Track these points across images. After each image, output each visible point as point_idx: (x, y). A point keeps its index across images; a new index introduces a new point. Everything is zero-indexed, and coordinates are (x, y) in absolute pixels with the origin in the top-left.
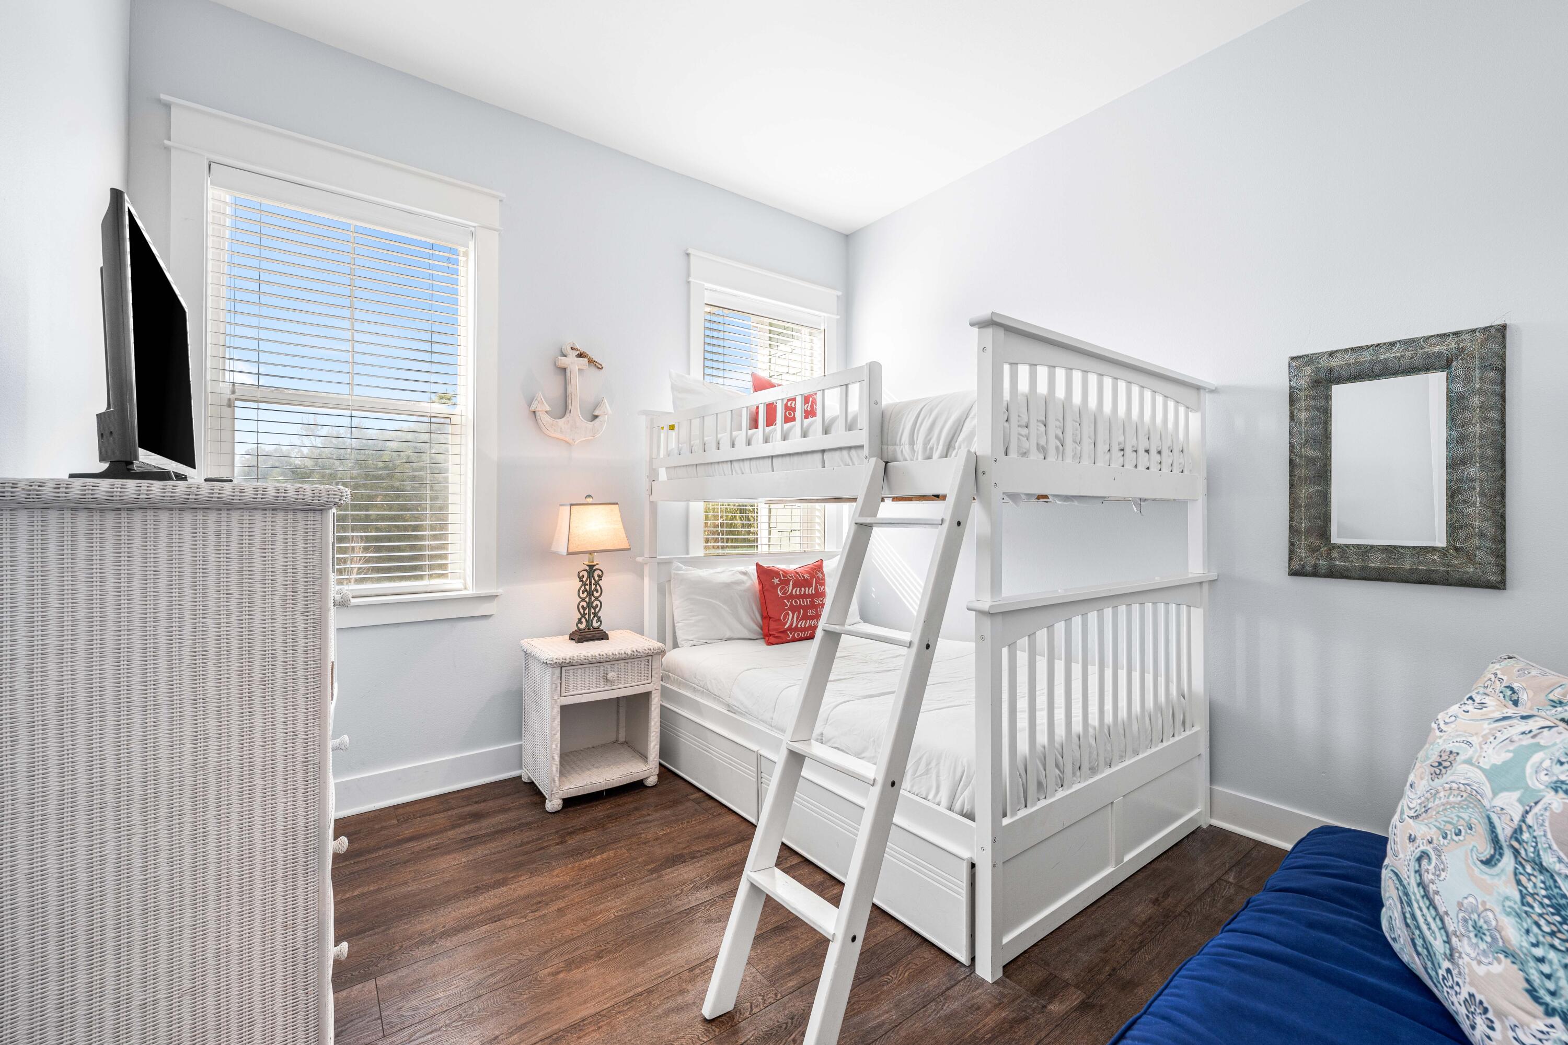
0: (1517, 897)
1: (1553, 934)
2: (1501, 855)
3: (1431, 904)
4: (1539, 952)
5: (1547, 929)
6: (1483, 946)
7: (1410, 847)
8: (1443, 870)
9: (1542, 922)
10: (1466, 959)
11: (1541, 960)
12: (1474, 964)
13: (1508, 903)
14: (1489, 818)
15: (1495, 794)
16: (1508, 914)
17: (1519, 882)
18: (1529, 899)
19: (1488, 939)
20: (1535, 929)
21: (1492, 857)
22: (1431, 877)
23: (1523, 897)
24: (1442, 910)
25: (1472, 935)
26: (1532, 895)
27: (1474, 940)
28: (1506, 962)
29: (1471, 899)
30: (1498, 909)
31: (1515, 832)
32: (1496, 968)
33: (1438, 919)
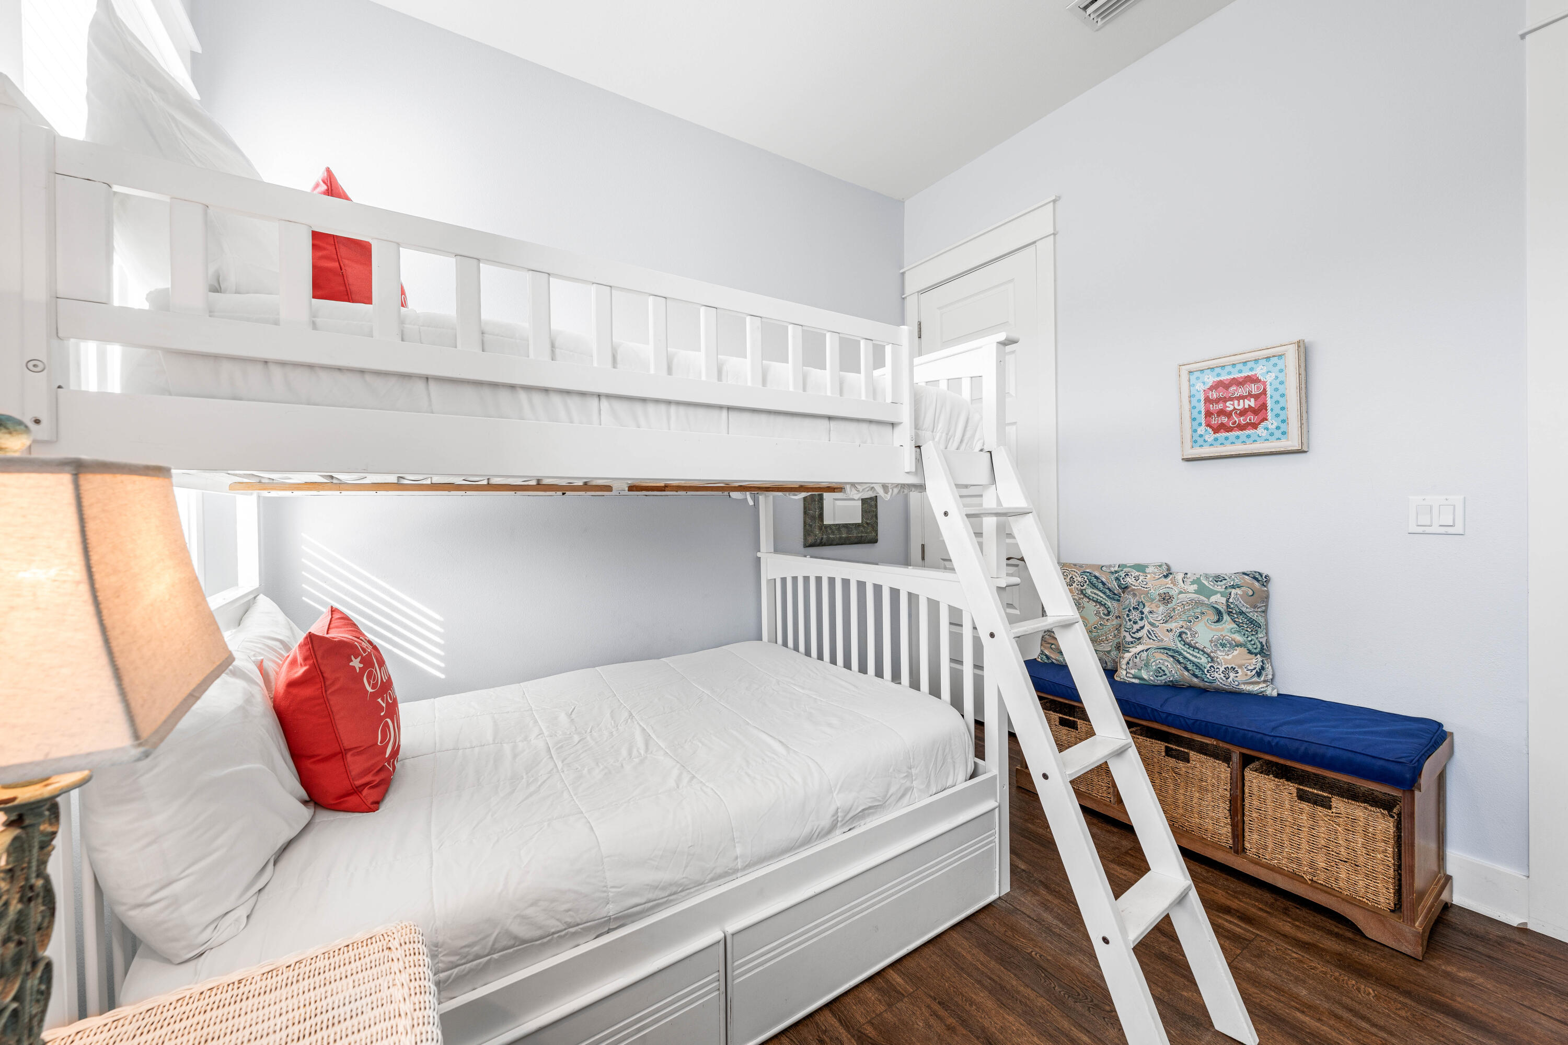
0: (1236, 626)
1: (1252, 631)
2: (1222, 617)
3: (1194, 648)
4: (1250, 639)
5: (1250, 630)
6: (1226, 649)
7: (1171, 634)
8: (1196, 634)
9: (1248, 629)
10: (1221, 657)
11: (1251, 641)
12: (1226, 657)
13: (1233, 630)
14: (1213, 607)
15: (1209, 600)
16: (1234, 633)
17: (1235, 622)
18: (1241, 625)
19: (1229, 645)
20: (1247, 632)
21: (1219, 619)
22: (1190, 639)
23: (1238, 625)
24: (1201, 647)
25: (1221, 648)
26: (1242, 623)
27: (1222, 649)
28: (1238, 649)
29: (1215, 637)
30: (1229, 634)
31: (1227, 606)
32: (1236, 653)
33: (1200, 652)
